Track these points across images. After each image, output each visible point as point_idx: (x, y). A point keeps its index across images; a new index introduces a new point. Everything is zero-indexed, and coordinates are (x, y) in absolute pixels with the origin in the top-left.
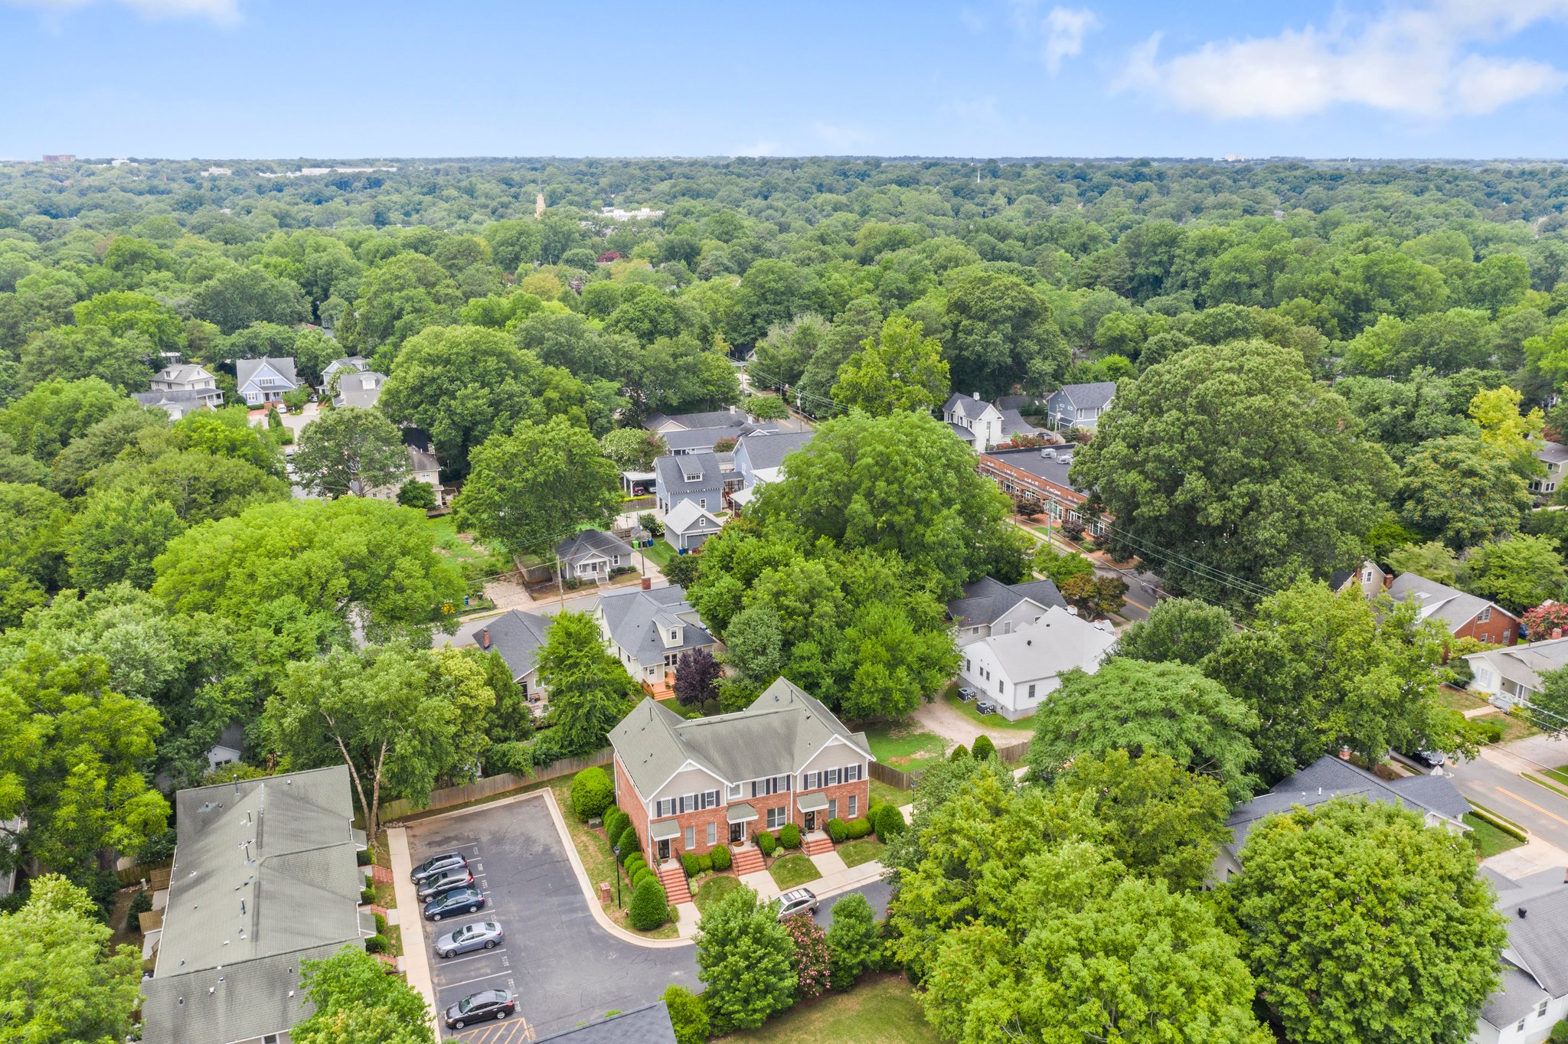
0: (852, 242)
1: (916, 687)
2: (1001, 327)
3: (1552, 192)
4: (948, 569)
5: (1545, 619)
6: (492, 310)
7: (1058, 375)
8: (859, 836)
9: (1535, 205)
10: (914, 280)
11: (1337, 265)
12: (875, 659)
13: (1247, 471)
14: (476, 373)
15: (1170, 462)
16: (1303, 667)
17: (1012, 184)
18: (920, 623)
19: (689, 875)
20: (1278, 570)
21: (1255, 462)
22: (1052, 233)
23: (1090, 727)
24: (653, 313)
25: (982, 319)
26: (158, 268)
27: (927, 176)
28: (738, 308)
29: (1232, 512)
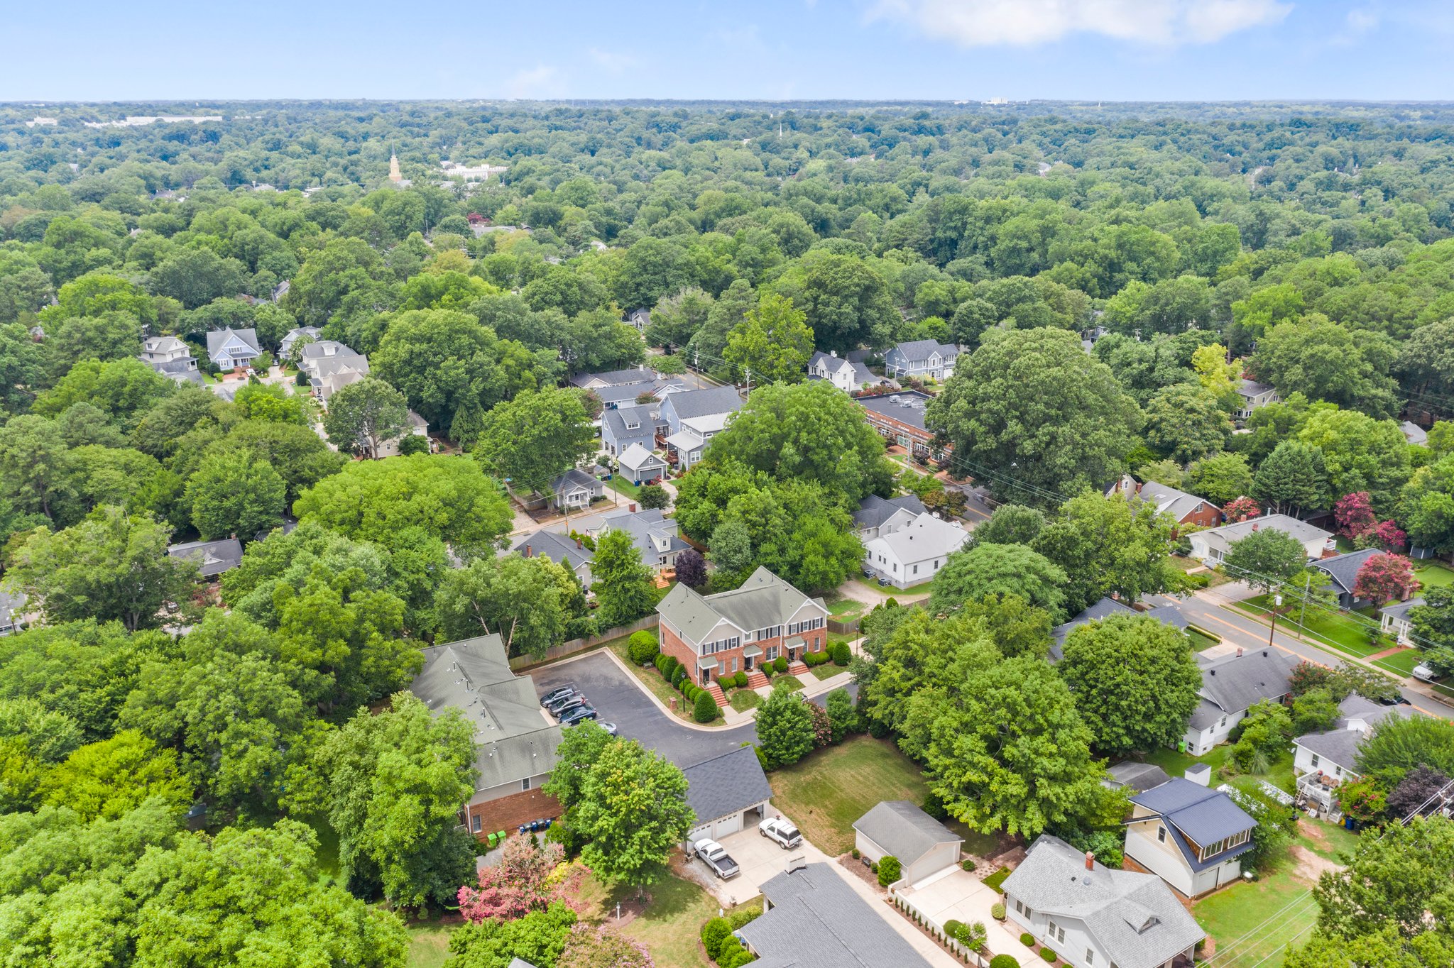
0: (693, 207)
1: (842, 571)
2: (851, 300)
3: (1266, 144)
4: (849, 490)
5: (1237, 509)
6: (429, 286)
7: (892, 336)
8: (823, 663)
9: (1254, 157)
10: (763, 250)
11: (1096, 234)
12: (816, 552)
13: (1047, 418)
14: (453, 348)
15: (997, 413)
16: (1090, 545)
17: (812, 138)
18: (841, 528)
19: (724, 689)
20: (1070, 483)
21: (1053, 412)
22: (859, 194)
23: (970, 584)
24: (563, 287)
25: (836, 294)
26: (96, 245)
27: (734, 128)
28: (624, 278)
29: (1039, 446)
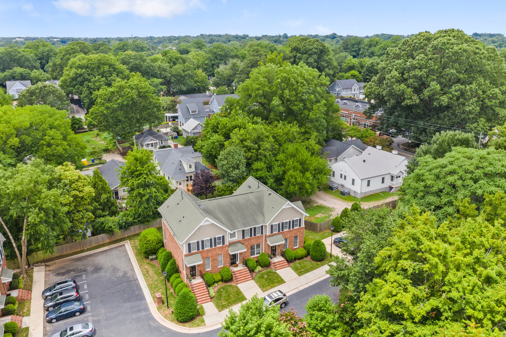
1: (315, 183)
2: (313, 56)
4: (318, 131)
7: (334, 77)
8: (301, 258)
12: (295, 168)
13: (458, 80)
14: (100, 72)
15: (421, 78)
19: (208, 285)
25: (305, 53)
28: (207, 62)
29: (451, 99)
